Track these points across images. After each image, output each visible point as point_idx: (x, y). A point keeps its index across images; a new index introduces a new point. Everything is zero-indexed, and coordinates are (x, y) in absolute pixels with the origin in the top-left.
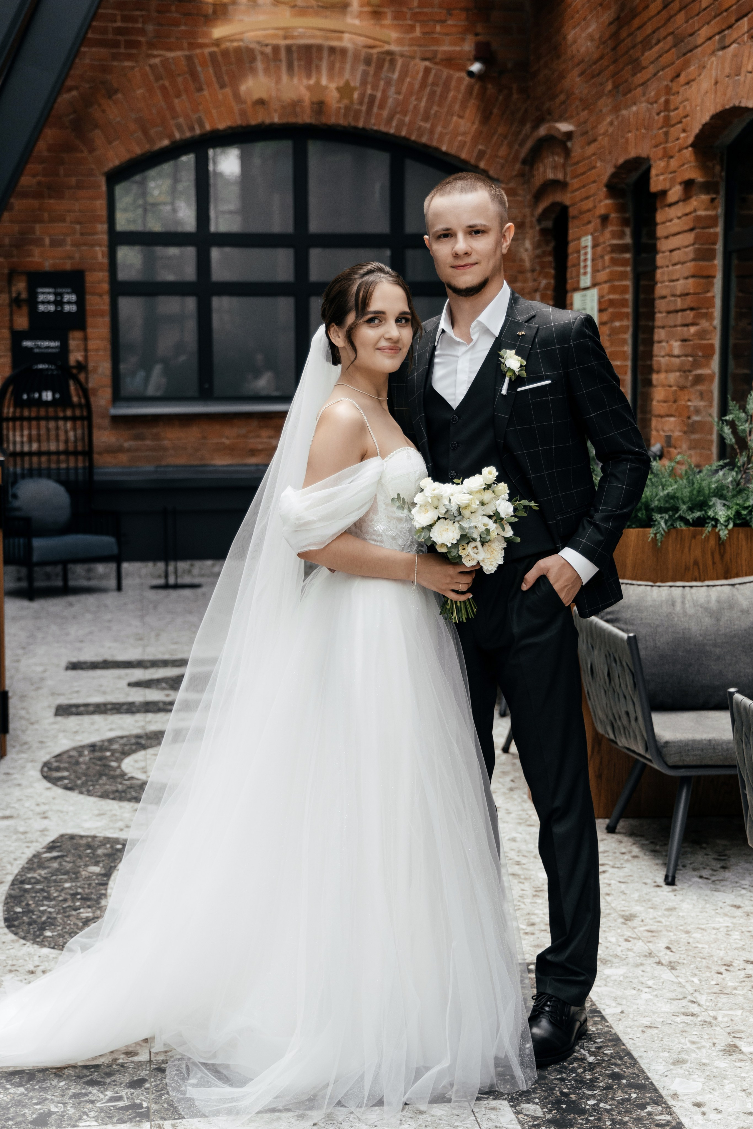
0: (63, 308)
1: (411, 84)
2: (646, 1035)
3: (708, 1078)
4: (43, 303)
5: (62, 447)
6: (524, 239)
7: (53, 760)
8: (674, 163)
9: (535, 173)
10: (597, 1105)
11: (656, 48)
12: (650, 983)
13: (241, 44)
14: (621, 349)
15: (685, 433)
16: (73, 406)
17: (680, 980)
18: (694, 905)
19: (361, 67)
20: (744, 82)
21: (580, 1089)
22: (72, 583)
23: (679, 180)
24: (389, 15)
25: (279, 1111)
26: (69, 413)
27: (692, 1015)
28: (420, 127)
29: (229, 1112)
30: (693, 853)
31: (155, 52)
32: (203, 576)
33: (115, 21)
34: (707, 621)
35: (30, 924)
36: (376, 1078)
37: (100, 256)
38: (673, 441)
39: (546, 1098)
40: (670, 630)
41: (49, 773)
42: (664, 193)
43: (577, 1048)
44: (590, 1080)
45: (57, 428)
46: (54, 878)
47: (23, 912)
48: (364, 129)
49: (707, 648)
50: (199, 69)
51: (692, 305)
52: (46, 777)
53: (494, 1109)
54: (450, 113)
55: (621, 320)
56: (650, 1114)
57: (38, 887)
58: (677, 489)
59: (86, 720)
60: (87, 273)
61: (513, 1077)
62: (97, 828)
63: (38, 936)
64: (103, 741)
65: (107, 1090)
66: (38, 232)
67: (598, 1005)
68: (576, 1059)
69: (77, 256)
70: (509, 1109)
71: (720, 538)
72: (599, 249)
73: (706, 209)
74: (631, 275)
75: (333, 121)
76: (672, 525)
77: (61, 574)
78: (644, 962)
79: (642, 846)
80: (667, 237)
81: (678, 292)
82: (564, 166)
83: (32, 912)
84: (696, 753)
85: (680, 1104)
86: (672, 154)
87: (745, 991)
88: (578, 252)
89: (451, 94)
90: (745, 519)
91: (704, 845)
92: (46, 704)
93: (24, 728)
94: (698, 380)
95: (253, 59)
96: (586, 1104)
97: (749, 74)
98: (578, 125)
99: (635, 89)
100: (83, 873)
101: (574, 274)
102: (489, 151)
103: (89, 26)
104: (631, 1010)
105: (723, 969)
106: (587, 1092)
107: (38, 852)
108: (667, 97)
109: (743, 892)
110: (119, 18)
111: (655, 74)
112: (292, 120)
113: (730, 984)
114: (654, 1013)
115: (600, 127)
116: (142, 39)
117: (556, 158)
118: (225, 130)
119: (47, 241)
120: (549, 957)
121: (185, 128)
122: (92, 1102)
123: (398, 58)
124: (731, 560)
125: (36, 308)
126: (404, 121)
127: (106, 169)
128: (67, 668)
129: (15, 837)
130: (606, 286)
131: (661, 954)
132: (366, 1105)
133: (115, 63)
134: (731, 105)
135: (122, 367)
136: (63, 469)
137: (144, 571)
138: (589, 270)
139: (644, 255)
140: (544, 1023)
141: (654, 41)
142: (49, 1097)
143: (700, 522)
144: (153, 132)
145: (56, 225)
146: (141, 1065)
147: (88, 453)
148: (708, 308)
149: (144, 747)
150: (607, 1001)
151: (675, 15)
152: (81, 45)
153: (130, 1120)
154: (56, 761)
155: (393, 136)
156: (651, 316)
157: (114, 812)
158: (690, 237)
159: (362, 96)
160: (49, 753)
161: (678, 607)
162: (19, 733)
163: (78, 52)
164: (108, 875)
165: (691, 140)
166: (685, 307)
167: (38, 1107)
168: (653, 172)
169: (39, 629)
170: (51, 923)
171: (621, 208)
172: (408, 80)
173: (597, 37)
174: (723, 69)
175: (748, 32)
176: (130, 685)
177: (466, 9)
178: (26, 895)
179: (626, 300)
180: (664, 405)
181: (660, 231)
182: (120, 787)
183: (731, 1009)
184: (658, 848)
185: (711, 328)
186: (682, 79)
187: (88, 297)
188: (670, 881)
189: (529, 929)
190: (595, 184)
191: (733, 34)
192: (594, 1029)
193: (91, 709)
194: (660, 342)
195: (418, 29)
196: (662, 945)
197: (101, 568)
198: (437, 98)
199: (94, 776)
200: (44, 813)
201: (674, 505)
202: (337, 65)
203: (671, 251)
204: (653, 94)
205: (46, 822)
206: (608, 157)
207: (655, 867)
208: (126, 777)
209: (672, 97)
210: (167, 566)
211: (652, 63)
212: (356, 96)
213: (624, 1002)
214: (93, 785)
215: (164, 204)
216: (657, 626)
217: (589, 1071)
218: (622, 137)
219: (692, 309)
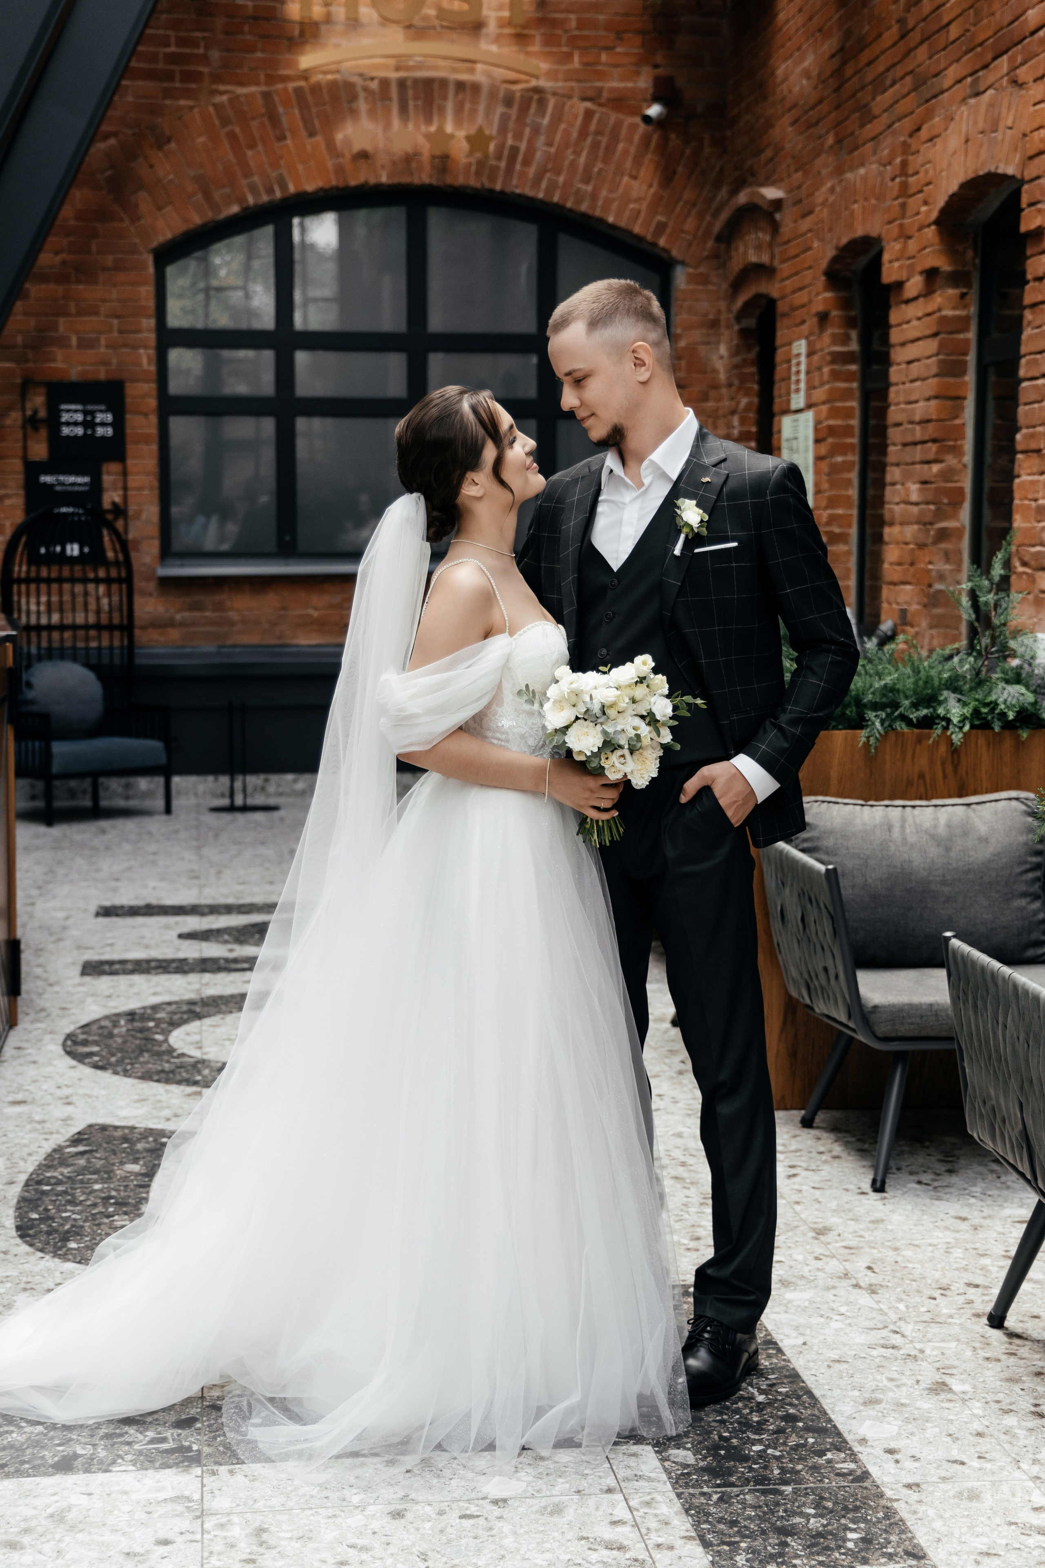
0: (94, 431)
1: (567, 133)
2: (832, 1370)
3: (907, 1421)
4: (68, 424)
5: (92, 619)
6: (718, 343)
7: (79, 1031)
8: (912, 245)
9: (733, 253)
10: (764, 1451)
11: (891, 91)
12: (843, 1310)
13: (337, 76)
14: (844, 493)
15: (925, 606)
16: (107, 564)
17: (882, 1306)
18: (908, 1216)
19: (500, 110)
20: (1003, 140)
21: (744, 1432)
22: (104, 803)
23: (919, 268)
24: (538, 39)
25: (364, 1456)
26: (102, 573)
27: (893, 1347)
28: (578, 190)
29: (300, 1455)
30: (912, 1153)
31: (222, 88)
32: (281, 794)
33: (168, 45)
34: (934, 852)
35: (49, 1233)
36: (486, 1417)
37: (145, 361)
38: (909, 617)
39: (700, 1443)
40: (884, 863)
41: (73, 1048)
42: (899, 285)
43: (744, 1385)
44: (757, 1422)
45: (86, 594)
46: (80, 1177)
47: (40, 1219)
48: (502, 193)
49: (933, 887)
50: (281, 110)
51: (935, 436)
52: (69, 1053)
53: (634, 1455)
54: (619, 172)
55: (844, 454)
56: (829, 1461)
57: (60, 1188)
58: (898, 679)
59: (123, 981)
60: (127, 384)
61: (659, 1418)
62: (135, 1117)
63: (60, 1248)
64: (144, 1008)
65: (147, 1430)
66: (61, 328)
67: (774, 1335)
68: (741, 1398)
69: (114, 361)
70: (654, 1455)
71: (952, 744)
72: (816, 358)
73: (954, 308)
74: (857, 394)
75: (460, 181)
76: (890, 726)
77: (90, 790)
78: (837, 1284)
79: (846, 1144)
80: (903, 344)
81: (917, 418)
82: (771, 245)
83: (52, 1219)
84: (913, 1020)
85: (869, 1450)
86: (910, 233)
87: (962, 1320)
88: (789, 361)
89: (621, 146)
90: (985, 718)
91: (927, 1143)
92: (69, 960)
93: (40, 991)
94: (943, 535)
95: (354, 98)
96: (750, 1450)
97: (1008, 131)
98: (789, 191)
99: (864, 144)
100: (118, 1172)
101: (783, 391)
102: (671, 223)
103: (134, 52)
104: (816, 1341)
105: (937, 1294)
106: (753, 1437)
107: (60, 1146)
108: (904, 157)
109: (972, 1200)
110: (173, 40)
111: (889, 126)
112: (405, 179)
113: (945, 1311)
114: (845, 1345)
115: (817, 194)
116: (205, 70)
117: (760, 235)
118: (314, 193)
119: (74, 341)
120: (710, 1271)
121: (261, 189)
122: (129, 1444)
123: (549, 96)
124: (967, 773)
125: (59, 431)
126: (557, 182)
127: (155, 244)
128: (98, 914)
129: (29, 1127)
130: (824, 408)
131: (860, 1275)
132: (474, 1449)
133: (168, 102)
134: (986, 171)
135: (174, 510)
136: (93, 648)
137: (201, 788)
138: (802, 385)
139: (875, 367)
140: (703, 1353)
141: (888, 82)
142: (75, 1437)
143: (927, 723)
144: (217, 195)
145: (86, 319)
146: (191, 1402)
147: (128, 627)
148: (956, 440)
149: (199, 1017)
150: (786, 1330)
151: (916, 47)
152: (122, 77)
153: (177, 1465)
154: (83, 1033)
155: (541, 202)
156: (883, 448)
157: (159, 1097)
158: (932, 345)
159: (500, 148)
160: (74, 1023)
161: (896, 833)
162: (34, 996)
163: (118, 84)
164: (150, 1174)
165: (934, 215)
166: (926, 438)
167: (61, 1448)
168: (886, 257)
169: (60, 863)
170: (76, 1232)
171: (845, 304)
172: (563, 126)
173: (814, 74)
174: (976, 123)
175: (1008, 74)
176: (181, 936)
177: (642, 32)
178: (44, 1198)
179: (850, 427)
180: (898, 568)
181: (895, 336)
182: (167, 1066)
183: (943, 1341)
184: (866, 1146)
185: (960, 466)
186: (924, 134)
187: (128, 416)
188: (879, 1187)
189: (692, 1244)
190: (810, 271)
191: (988, 76)
192: (767, 1363)
193: (130, 967)
194: (893, 484)
195: (576, 58)
196: (862, 1264)
197: (143, 783)
198: (601, 152)
199: (133, 1052)
200: (67, 1097)
201: (893, 700)
202: (467, 106)
203: (909, 363)
204: (886, 152)
205: (69, 1109)
206: (828, 236)
207: (862, 1170)
208: (175, 1054)
209: (910, 158)
210: (232, 781)
211: (885, 111)
212: (492, 147)
213: (808, 1332)
214: (132, 1064)
215: (235, 288)
216: (868, 857)
217: (757, 1411)
218: (846, 208)
219: (934, 441)
